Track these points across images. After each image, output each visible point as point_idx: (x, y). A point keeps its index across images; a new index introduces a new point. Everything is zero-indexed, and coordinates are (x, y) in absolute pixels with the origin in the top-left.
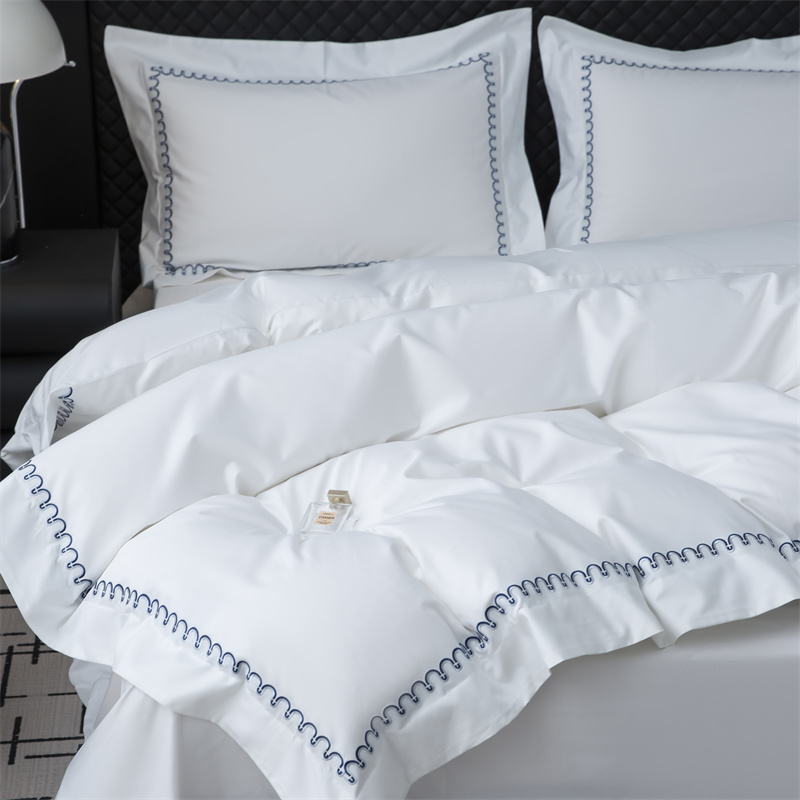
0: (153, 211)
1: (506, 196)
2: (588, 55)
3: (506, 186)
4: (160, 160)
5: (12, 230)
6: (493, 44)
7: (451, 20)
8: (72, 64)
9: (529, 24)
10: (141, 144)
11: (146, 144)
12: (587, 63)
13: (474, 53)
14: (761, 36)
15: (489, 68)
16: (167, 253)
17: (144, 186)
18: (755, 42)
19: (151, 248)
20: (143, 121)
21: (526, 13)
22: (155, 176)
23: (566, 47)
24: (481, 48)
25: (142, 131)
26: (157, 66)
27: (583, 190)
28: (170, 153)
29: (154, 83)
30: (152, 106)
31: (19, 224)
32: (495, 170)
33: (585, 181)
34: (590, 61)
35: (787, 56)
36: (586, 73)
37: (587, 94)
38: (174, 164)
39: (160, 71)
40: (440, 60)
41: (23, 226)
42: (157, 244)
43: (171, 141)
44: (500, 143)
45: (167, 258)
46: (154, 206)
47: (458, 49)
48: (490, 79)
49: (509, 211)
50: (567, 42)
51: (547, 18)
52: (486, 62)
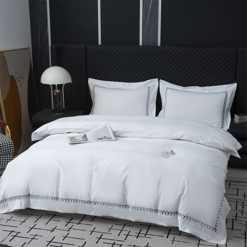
1: (150, 111)
2: (167, 88)
3: (150, 109)
5: (62, 109)
6: (151, 84)
9: (158, 81)
14: (199, 86)
15: (149, 89)
21: (157, 79)
23: (164, 86)
24: (149, 85)
30: (93, 91)
31: (63, 108)
32: (147, 106)
35: (204, 90)
36: (166, 90)
37: (166, 94)
39: (95, 86)
40: (142, 87)
47: (145, 85)
48: (149, 90)
49: (150, 113)
50: (164, 85)
51: (160, 80)
52: (149, 87)
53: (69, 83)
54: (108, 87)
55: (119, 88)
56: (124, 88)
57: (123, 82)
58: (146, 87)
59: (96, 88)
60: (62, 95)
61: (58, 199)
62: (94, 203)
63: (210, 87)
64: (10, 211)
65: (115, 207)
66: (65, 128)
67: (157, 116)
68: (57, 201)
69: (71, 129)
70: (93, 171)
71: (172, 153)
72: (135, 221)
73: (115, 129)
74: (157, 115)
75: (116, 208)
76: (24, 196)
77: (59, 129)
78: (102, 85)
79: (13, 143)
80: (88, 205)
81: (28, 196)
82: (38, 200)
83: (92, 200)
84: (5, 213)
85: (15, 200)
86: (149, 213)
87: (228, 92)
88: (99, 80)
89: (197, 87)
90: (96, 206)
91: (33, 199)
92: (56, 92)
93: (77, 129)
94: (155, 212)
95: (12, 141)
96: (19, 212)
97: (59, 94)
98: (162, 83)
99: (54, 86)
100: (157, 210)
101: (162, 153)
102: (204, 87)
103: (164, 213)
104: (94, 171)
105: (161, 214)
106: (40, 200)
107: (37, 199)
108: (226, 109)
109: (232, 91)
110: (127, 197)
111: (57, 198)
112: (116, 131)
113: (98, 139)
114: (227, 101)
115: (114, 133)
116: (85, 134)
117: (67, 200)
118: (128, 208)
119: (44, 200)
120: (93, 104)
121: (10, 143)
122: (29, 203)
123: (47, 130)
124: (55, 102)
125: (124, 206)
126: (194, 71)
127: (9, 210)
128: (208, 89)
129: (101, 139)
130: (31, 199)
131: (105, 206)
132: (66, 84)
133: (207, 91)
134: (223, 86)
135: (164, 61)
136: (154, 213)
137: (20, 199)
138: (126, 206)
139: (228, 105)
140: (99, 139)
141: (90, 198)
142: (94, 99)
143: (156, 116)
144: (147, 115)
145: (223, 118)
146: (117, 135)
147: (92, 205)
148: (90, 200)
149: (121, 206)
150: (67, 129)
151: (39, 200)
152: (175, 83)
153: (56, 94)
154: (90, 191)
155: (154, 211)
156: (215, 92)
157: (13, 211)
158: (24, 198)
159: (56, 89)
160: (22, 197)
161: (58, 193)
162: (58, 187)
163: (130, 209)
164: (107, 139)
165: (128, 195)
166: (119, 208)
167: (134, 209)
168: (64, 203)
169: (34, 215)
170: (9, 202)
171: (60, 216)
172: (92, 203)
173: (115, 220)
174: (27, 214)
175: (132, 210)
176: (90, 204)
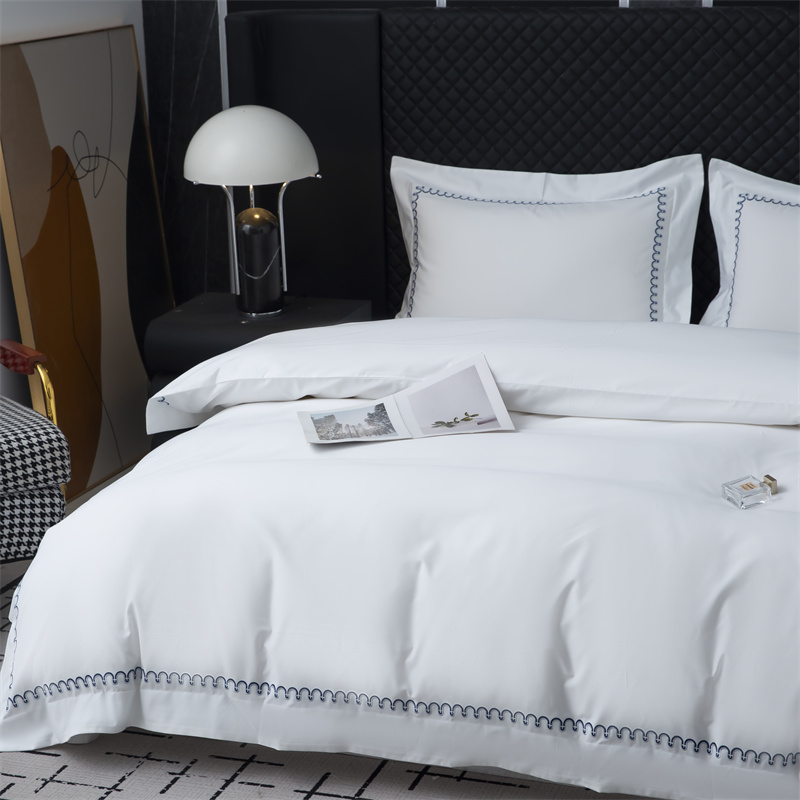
1: (664, 299)
2: (744, 193)
3: (663, 291)
4: (414, 255)
5: (277, 294)
6: (671, 182)
8: (320, 176)
9: (701, 166)
11: (408, 242)
12: (742, 199)
13: (654, 188)
15: (662, 199)
20: (409, 226)
21: (697, 157)
23: (730, 186)
24: (661, 184)
25: (408, 232)
26: (420, 186)
28: (418, 249)
29: (415, 198)
30: (413, 214)
31: (283, 288)
32: (654, 278)
34: (744, 198)
36: (739, 207)
37: (737, 223)
39: (422, 190)
40: (629, 191)
41: (286, 289)
43: (420, 241)
44: (665, 257)
47: (643, 184)
48: (662, 207)
49: (665, 310)
50: (730, 181)
51: (713, 161)
52: (661, 195)
53: (309, 179)
54: (480, 196)
55: (527, 198)
56: (548, 198)
57: (544, 174)
58: (646, 192)
59: (423, 199)
60: (275, 231)
61: (265, 688)
62: (422, 707)
64: (52, 744)
65: (516, 724)
66: (293, 376)
67: (697, 323)
68: (262, 696)
69: (320, 380)
71: (772, 485)
72: (607, 791)
73: (511, 381)
74: (697, 316)
75: (519, 731)
76: (115, 677)
77: (264, 380)
78: (451, 188)
79: (65, 444)
80: (398, 717)
81: (133, 675)
82: (176, 694)
83: (413, 696)
84: (32, 748)
85: (77, 695)
86: (670, 754)
88: (437, 166)
90: (434, 721)
91: (153, 687)
92: (251, 220)
94: (696, 751)
95: (62, 436)
96: (93, 748)
97: (266, 230)
98: (718, 172)
99: (240, 192)
100: (703, 745)
101: (726, 485)
103: (738, 755)
104: (423, 569)
105: (722, 763)
106: (185, 694)
107: (174, 688)
110: (571, 683)
111: (260, 687)
112: (518, 388)
113: (439, 424)
115: (509, 398)
116: (378, 402)
117: (305, 694)
118: (575, 730)
119: (203, 695)
120: (413, 269)
121: (56, 444)
122: (136, 704)
123: (215, 386)
124: (247, 266)
125: (557, 724)
127: (49, 737)
129: (449, 425)
130: (144, 688)
131: (469, 725)
132: (292, 185)
135: (731, 75)
136: (689, 757)
137: (99, 688)
138: (567, 724)
140: (442, 423)
141: (404, 687)
142: (415, 250)
143: (691, 322)
144: (654, 316)
146: (520, 409)
147: (415, 718)
148: (404, 693)
149: (544, 723)
150: (302, 382)
151: (181, 696)
152: (779, 173)
153: (250, 230)
154: (406, 653)
155: (690, 745)
157: (66, 739)
158: (115, 682)
159: (248, 206)
160: (109, 679)
161: (261, 664)
162: (262, 637)
163: (584, 738)
164: (479, 424)
165: (572, 676)
166: (532, 731)
167: (602, 739)
168: (291, 706)
169: (160, 760)
170: (50, 701)
171: (271, 764)
172: (411, 707)
173: (515, 785)
174: (129, 756)
175: (592, 741)
176: (405, 713)
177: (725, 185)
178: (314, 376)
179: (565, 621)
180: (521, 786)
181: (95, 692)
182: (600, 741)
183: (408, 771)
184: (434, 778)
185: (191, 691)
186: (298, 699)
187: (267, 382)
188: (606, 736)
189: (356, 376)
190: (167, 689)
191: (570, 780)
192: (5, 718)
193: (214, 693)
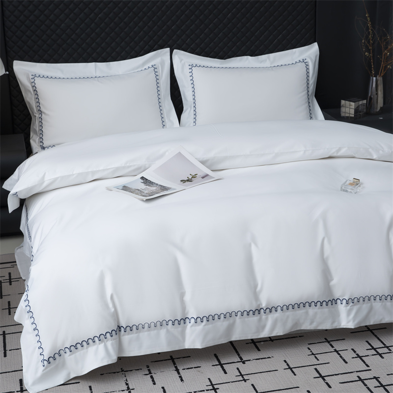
0: (35, 127)
1: (165, 115)
2: (191, 64)
3: (165, 112)
4: (36, 108)
6: (156, 61)
7: (141, 54)
8: (7, 73)
9: (169, 54)
10: (29, 103)
11: (31, 103)
12: (191, 67)
13: (150, 65)
14: (251, 56)
15: (156, 70)
16: (41, 142)
17: (30, 119)
18: (249, 57)
19: (35, 141)
20: (29, 94)
21: (167, 50)
22: (35, 115)
23: (183, 62)
24: (153, 63)
25: (29, 98)
26: (34, 74)
27: (192, 112)
28: (40, 106)
29: (33, 80)
30: (33, 89)
32: (160, 106)
33: (193, 109)
34: (192, 66)
35: (261, 62)
36: (191, 70)
37: (191, 78)
38: (42, 109)
39: (35, 76)
40: (138, 67)
42: (37, 139)
43: (41, 101)
44: (162, 96)
45: (42, 144)
46: (35, 125)
47: (144, 64)
48: (157, 74)
49: (167, 121)
50: (183, 60)
51: (175, 51)
52: (154, 68)
54: (62, 76)
55: (90, 75)
56: (98, 75)
57: (94, 63)
61: (187, 320)
62: (268, 310)
63: (270, 55)
64: (71, 377)
65: (311, 307)
66: (90, 170)
68: (186, 324)
69: (104, 170)
70: (250, 245)
73: (200, 156)
76: (111, 333)
77: (73, 175)
80: (256, 318)
82: (141, 334)
83: (263, 306)
85: (87, 348)
86: (380, 304)
87: (308, 60)
88: (38, 64)
89: (245, 57)
90: (273, 315)
91: (128, 334)
93: (117, 169)
98: (176, 56)
102: (259, 56)
106: (146, 333)
107: (140, 332)
108: (310, 94)
109: (314, 59)
111: (185, 320)
114: (310, 79)
117: (210, 318)
118: (336, 303)
119: (155, 331)
125: (329, 303)
126: (238, 26)
127: (69, 374)
128: (268, 60)
129: (188, 180)
130: (124, 335)
131: (290, 313)
133: (267, 64)
134: (294, 50)
135: (179, 11)
136: (388, 303)
137: (103, 341)
138: (334, 301)
139: (312, 86)
140: (184, 181)
141: (259, 303)
144: (163, 124)
145: (310, 110)
147: (264, 316)
148: (259, 305)
149: (324, 303)
150: (93, 173)
151: (144, 335)
152: (203, 54)
154: (256, 286)
155: (389, 298)
156: (283, 64)
158: (112, 336)
160: (108, 335)
161: (184, 308)
162: (182, 295)
163: (342, 306)
164: (203, 178)
165: (332, 280)
166: (319, 309)
167: (351, 304)
168: (205, 325)
169: (132, 370)
170: (70, 355)
171: (184, 357)
172: (262, 311)
173: (297, 337)
174: (115, 373)
175: (346, 307)
176: (259, 315)
177: (181, 61)
178: (101, 168)
179: (326, 255)
180: (300, 336)
181: (99, 344)
182: (350, 305)
183: (247, 343)
184: (262, 343)
185: (149, 331)
186: (208, 321)
187: (75, 176)
188: (353, 303)
189: (123, 165)
190: (136, 333)
191: (336, 326)
192: (43, 371)
193: (161, 329)
